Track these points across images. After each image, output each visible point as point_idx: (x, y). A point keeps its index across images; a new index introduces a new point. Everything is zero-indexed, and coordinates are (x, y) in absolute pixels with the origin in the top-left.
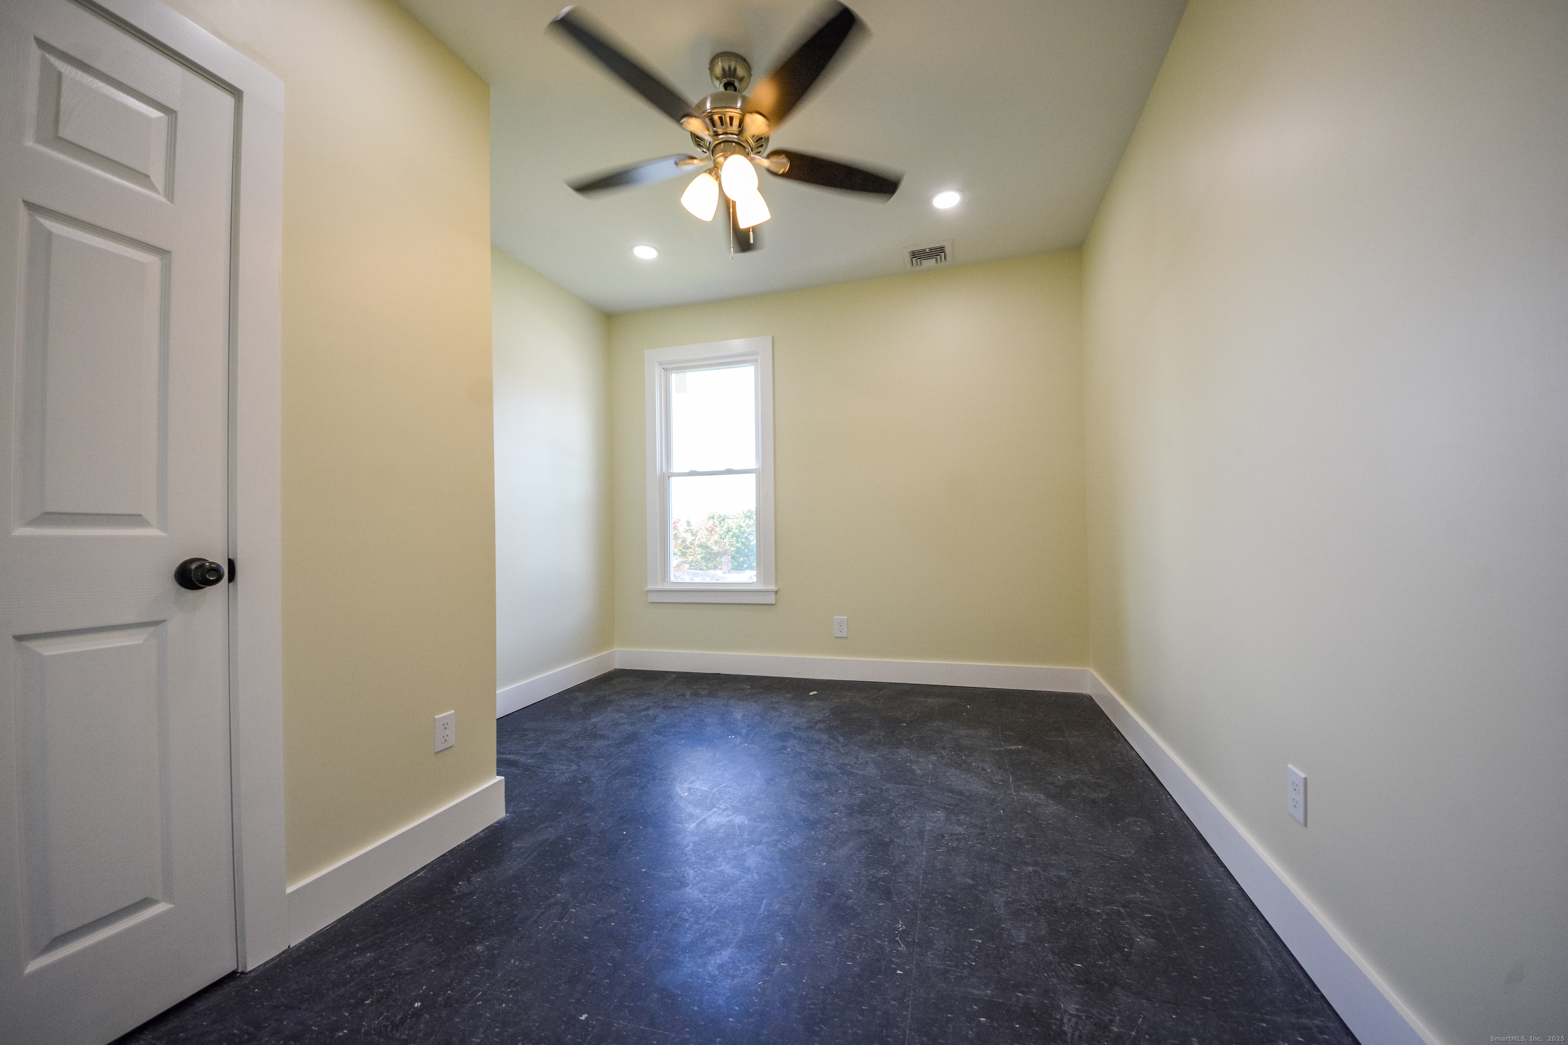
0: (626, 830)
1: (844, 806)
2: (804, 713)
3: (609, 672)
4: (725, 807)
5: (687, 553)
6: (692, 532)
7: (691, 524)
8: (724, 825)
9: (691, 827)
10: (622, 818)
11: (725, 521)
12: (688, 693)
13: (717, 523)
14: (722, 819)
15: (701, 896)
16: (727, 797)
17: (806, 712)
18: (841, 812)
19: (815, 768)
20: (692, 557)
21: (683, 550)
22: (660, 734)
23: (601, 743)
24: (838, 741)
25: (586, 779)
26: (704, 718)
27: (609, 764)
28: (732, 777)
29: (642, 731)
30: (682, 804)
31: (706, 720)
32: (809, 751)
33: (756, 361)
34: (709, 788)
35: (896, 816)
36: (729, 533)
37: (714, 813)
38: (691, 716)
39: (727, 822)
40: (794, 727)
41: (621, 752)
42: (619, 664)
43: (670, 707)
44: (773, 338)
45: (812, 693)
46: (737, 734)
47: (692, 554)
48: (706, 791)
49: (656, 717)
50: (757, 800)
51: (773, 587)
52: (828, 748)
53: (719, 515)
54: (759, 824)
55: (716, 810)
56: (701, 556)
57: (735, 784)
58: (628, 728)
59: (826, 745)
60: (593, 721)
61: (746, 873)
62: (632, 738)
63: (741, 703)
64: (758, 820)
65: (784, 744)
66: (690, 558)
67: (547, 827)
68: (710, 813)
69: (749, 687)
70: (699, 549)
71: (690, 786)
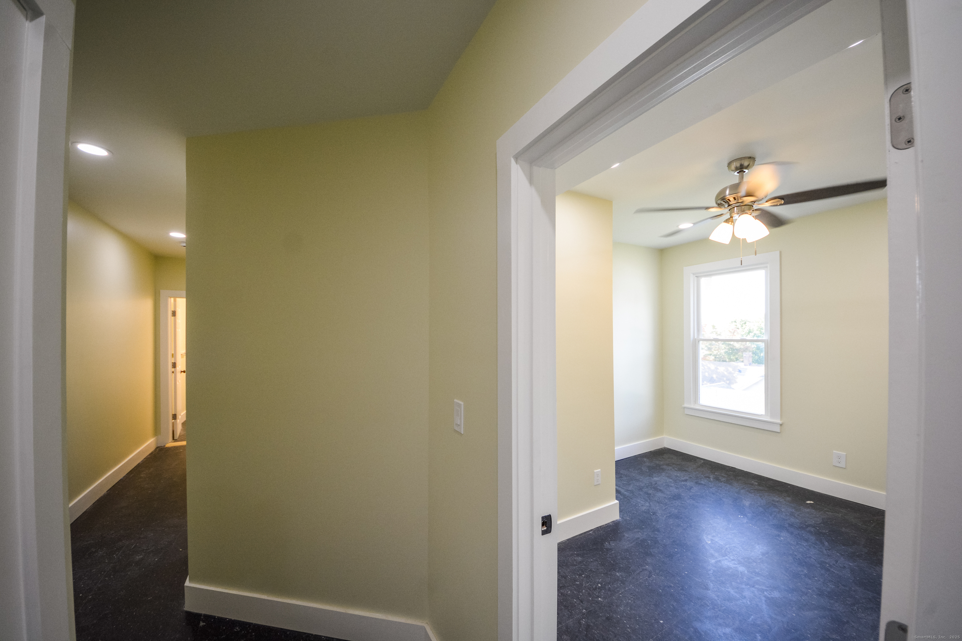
0: (677, 549)
1: (817, 589)
2: (798, 515)
3: (661, 449)
4: (733, 559)
5: (712, 348)
6: (716, 333)
7: (716, 328)
8: (731, 568)
9: (712, 561)
10: (674, 541)
11: (746, 324)
12: (711, 476)
13: (739, 326)
14: (731, 564)
15: (716, 598)
16: (735, 553)
17: (800, 515)
18: (814, 591)
19: (800, 557)
20: (717, 351)
21: (709, 346)
22: (694, 500)
23: (659, 494)
24: (824, 545)
25: (654, 513)
26: (723, 497)
27: (665, 509)
28: (739, 542)
29: (683, 494)
30: (707, 547)
31: (724, 499)
32: (798, 544)
33: (767, 267)
34: (724, 544)
35: (857, 610)
36: (750, 334)
37: (726, 559)
38: (713, 494)
39: (734, 567)
40: (789, 524)
41: (672, 504)
42: (667, 444)
43: (700, 484)
44: (781, 252)
45: (808, 502)
46: (745, 515)
47: (716, 349)
48: (721, 545)
49: (691, 488)
50: (755, 562)
51: (779, 421)
52: (814, 547)
53: (741, 320)
54: (754, 576)
55: (728, 558)
56: (724, 351)
57: (740, 547)
58: (674, 490)
59: (814, 545)
60: (655, 479)
61: (743, 599)
62: (677, 497)
63: (750, 495)
64: (754, 574)
65: (779, 533)
66: (714, 352)
67: (639, 532)
68: (724, 558)
69: (757, 484)
70: (723, 346)
71: (712, 538)
